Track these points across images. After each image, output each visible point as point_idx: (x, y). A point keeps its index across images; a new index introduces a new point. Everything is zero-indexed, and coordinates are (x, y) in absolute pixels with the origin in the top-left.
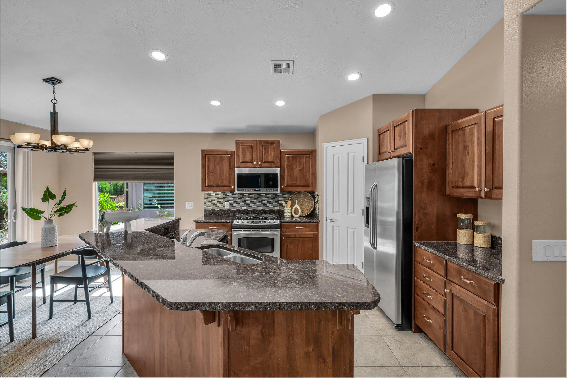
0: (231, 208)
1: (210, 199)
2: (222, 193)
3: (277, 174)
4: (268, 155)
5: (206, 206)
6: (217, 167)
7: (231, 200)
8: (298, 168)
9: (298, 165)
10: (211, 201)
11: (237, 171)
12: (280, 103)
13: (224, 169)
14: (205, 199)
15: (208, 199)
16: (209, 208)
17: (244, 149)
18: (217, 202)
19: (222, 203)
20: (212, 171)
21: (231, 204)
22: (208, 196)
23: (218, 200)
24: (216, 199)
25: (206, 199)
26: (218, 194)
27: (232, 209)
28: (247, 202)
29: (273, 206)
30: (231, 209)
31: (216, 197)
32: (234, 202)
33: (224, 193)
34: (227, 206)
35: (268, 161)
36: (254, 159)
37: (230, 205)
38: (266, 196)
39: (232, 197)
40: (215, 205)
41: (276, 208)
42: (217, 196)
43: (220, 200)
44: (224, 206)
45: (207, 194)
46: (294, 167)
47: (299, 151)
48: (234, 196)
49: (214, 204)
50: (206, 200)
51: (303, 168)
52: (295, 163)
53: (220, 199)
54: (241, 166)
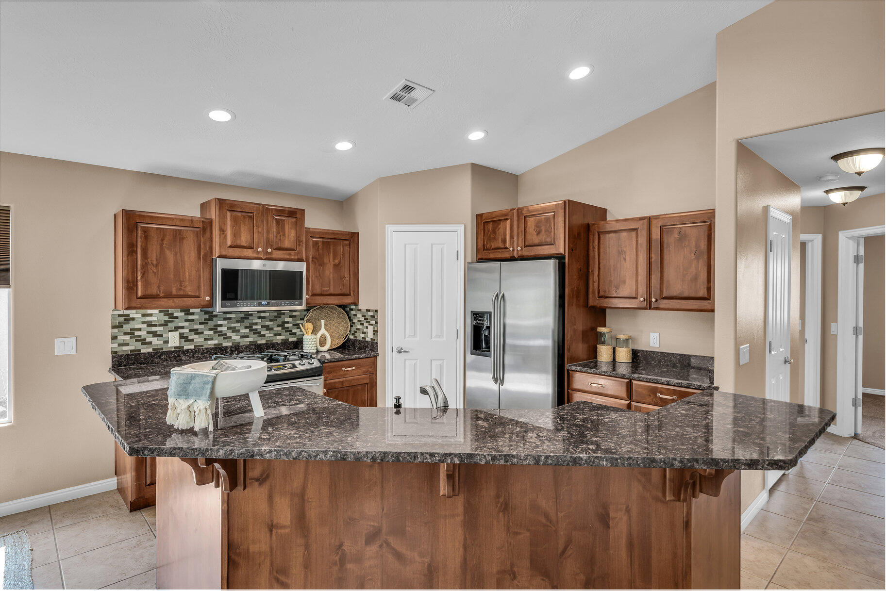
0: (183, 343)
1: (127, 328)
2: (160, 312)
3: (301, 273)
4: (284, 235)
5: (116, 345)
6: (167, 252)
7: (182, 328)
8: (332, 263)
9: (332, 258)
10: (131, 333)
11: (221, 264)
12: (344, 146)
13: (186, 259)
14: (113, 327)
15: (122, 327)
16: (125, 348)
17: (235, 220)
18: (148, 333)
19: (161, 335)
20: (155, 262)
21: (182, 337)
22: (122, 319)
23: (150, 329)
24: (145, 326)
25: (119, 326)
26: (151, 315)
27: (186, 348)
28: (219, 329)
29: (272, 335)
30: (183, 347)
31: (143, 322)
32: (190, 330)
33: (166, 313)
34: (174, 340)
35: (283, 246)
36: (256, 240)
37: (180, 338)
38: (259, 315)
39: (186, 321)
40: (144, 342)
41: (279, 337)
42: (148, 319)
43: (154, 329)
44: (166, 342)
45: (120, 316)
46: (326, 260)
47: (334, 233)
48: (190, 317)
49: (139, 339)
50: (116, 330)
51: (340, 263)
52: (327, 254)
53: (155, 326)
54: (229, 254)
